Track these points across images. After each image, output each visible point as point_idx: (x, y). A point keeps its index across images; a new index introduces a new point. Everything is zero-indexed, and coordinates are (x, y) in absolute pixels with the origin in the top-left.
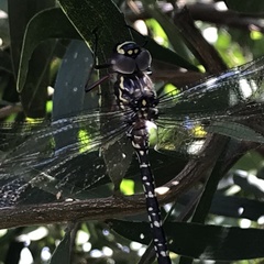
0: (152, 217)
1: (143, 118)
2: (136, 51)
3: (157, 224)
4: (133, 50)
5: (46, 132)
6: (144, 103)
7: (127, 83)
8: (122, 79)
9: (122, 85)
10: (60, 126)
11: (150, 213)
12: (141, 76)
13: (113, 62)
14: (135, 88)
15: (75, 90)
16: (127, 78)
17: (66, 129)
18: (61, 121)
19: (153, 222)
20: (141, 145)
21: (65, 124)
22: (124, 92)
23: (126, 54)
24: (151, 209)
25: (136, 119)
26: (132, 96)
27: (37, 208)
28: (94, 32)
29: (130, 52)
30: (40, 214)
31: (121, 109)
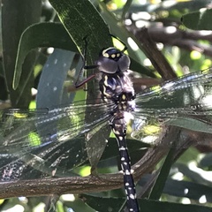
0: (128, 191)
1: (123, 109)
2: (118, 55)
3: (132, 197)
4: (116, 54)
5: (45, 119)
6: (124, 97)
7: (110, 81)
8: (106, 78)
9: (106, 83)
10: (56, 114)
11: (126, 188)
12: (122, 76)
13: (99, 63)
14: (117, 85)
15: (55, 89)
16: (110, 77)
17: (60, 116)
18: (57, 110)
19: (128, 195)
20: (120, 131)
21: (60, 113)
22: (108, 88)
23: (110, 57)
24: (127, 184)
25: (116, 110)
26: (114, 92)
27: (30, 182)
28: (84, 39)
29: (113, 56)
30: (32, 187)
31: (105, 102)
